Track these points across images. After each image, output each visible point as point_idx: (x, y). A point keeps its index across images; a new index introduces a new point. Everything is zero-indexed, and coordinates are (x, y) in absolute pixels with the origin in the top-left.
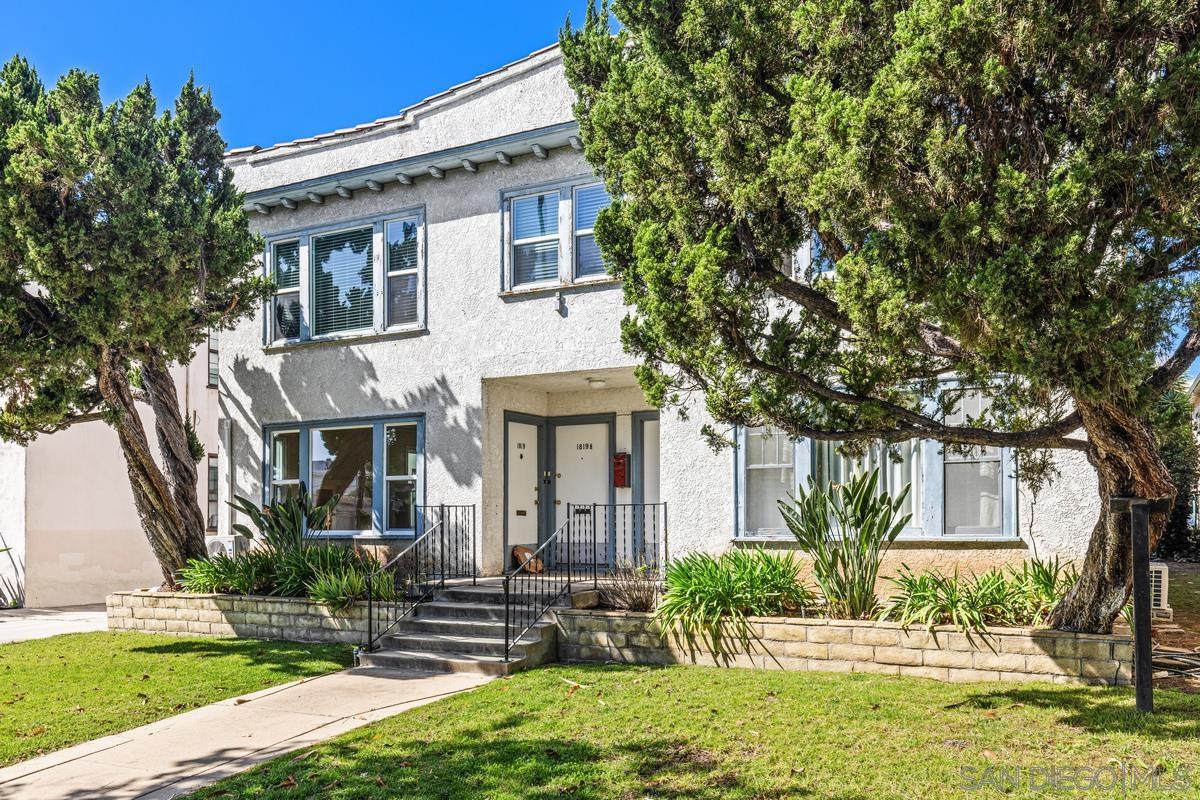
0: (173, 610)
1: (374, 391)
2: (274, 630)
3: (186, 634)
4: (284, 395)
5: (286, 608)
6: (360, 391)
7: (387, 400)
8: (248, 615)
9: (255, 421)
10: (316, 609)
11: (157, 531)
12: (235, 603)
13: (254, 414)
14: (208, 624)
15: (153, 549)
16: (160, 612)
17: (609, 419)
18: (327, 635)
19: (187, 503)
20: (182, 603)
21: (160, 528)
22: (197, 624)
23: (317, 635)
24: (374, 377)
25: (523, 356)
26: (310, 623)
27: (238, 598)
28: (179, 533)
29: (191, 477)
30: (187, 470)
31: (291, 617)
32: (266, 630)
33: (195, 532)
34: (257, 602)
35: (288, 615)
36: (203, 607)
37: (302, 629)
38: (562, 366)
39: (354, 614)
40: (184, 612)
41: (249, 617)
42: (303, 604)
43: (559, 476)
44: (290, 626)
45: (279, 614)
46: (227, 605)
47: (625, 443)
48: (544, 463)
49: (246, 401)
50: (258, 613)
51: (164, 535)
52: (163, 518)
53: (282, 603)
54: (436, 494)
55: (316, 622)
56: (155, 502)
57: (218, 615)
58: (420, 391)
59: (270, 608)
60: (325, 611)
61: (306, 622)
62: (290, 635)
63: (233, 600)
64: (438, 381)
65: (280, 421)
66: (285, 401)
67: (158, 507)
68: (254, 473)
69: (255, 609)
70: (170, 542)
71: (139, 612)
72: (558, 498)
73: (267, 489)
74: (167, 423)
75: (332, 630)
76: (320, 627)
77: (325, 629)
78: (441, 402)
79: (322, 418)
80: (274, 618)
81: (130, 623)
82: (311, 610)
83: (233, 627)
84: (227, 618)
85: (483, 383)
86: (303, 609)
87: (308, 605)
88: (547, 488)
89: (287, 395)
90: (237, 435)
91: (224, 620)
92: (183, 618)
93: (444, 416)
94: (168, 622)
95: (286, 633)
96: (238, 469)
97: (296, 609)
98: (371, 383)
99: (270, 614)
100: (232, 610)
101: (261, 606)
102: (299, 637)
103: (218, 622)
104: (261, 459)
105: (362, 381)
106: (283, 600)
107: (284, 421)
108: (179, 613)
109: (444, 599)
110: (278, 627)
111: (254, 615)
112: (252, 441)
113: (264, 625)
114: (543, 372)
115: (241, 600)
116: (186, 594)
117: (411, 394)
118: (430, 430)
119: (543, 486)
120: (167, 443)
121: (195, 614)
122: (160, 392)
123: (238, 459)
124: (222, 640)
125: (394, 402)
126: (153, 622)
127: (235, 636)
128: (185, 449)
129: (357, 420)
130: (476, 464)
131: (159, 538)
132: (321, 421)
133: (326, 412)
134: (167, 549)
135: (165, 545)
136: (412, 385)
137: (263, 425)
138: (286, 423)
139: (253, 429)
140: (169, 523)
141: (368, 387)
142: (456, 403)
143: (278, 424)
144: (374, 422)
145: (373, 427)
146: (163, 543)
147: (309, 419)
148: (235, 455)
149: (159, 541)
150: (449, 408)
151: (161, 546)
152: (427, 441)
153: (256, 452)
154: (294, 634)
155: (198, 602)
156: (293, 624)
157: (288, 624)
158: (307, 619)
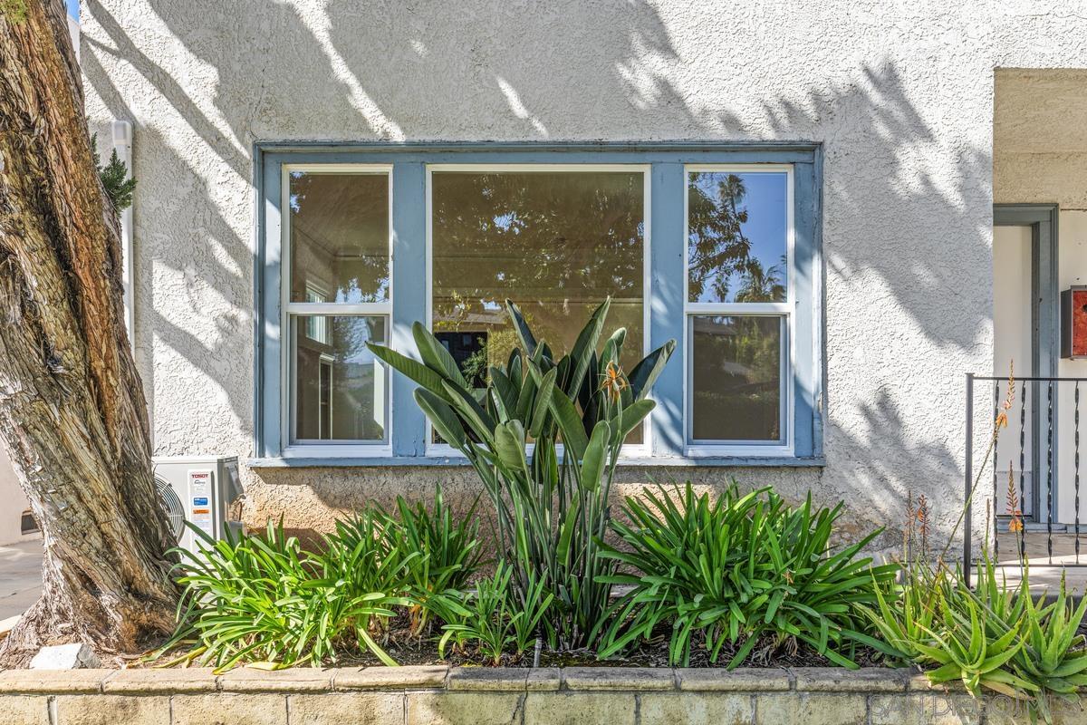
1: (664, 86)
4: (341, 70)
6: (614, 78)
7: (705, 112)
9: (225, 129)
11: (63, 444)
13: (227, 116)
20: (264, 707)
49: (198, 79)
54: (858, 353)
58: (817, 97)
64: (867, 71)
65: (321, 137)
66: (346, 89)
68: (222, 282)
70: (102, 485)
73: (272, 331)
78: (883, 131)
85: (995, 79)
89: (352, 68)
90: (153, 166)
93: (893, 163)
96: (159, 269)
104: (252, 245)
107: (337, 136)
112: (218, 194)
118: (839, 188)
123: (157, 238)
125: (731, 121)
129: (599, 149)
130: (976, 280)
131: (68, 470)
132: (475, 144)
133: (489, 122)
134: (94, 506)
135: (87, 495)
136: (788, 78)
137: (255, 145)
138: (347, 144)
139: (220, 153)
140: (94, 417)
141: (644, 72)
142: (927, 135)
143: (314, 144)
144: (649, 157)
145: (646, 170)
146: (80, 485)
147: (429, 139)
148: (145, 224)
149: (69, 481)
150: (907, 146)
151: (72, 499)
152: (826, 216)
153: (231, 221)
155: (348, 703)
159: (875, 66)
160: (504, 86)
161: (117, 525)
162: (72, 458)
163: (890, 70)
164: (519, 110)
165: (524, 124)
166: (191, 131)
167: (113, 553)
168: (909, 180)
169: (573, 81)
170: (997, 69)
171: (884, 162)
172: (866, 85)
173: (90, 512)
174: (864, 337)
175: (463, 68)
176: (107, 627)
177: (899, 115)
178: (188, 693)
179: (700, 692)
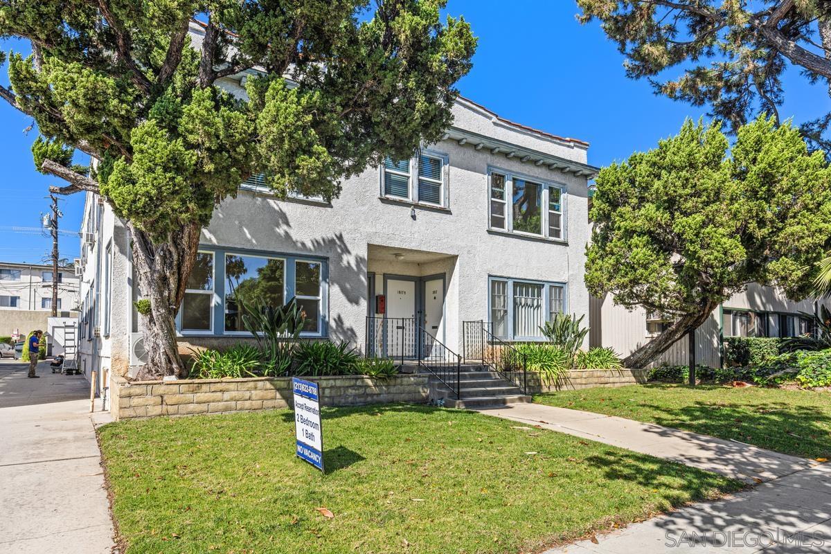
0: (219, 394)
1: (286, 232)
2: (327, 400)
3: (234, 412)
5: (338, 383)
6: (275, 232)
7: (297, 241)
10: (363, 382)
14: (260, 401)
18: (369, 399)
20: (232, 386)
22: (247, 403)
23: (362, 399)
24: (288, 224)
26: (357, 392)
31: (342, 389)
35: (340, 387)
37: (350, 396)
40: (234, 394)
42: (353, 379)
44: (340, 395)
45: (332, 387)
46: (283, 385)
55: (361, 391)
57: (272, 393)
58: (324, 240)
60: (369, 382)
61: (354, 391)
64: (336, 235)
71: (170, 399)
75: (372, 395)
76: (364, 394)
77: (367, 395)
78: (339, 250)
79: (238, 247)
80: (327, 392)
81: (156, 410)
82: (359, 383)
84: (281, 395)
86: (352, 383)
87: (357, 379)
91: (278, 396)
92: (232, 399)
93: (341, 259)
94: (211, 404)
97: (347, 383)
98: (285, 227)
99: (324, 388)
102: (348, 402)
103: (272, 399)
105: (278, 225)
108: (227, 396)
117: (317, 241)
121: (247, 394)
125: (303, 244)
126: (192, 406)
136: (318, 234)
141: (281, 230)
142: (349, 253)
144: (286, 257)
145: (285, 260)
147: (226, 245)
150: (345, 255)
154: (343, 400)
155: (251, 384)
156: (342, 393)
157: (339, 394)
158: (354, 389)
159: (338, 234)
160: (245, 230)
163: (341, 235)
164: (249, 236)
165: (249, 241)
168: (345, 263)
170: (368, 244)
171: (339, 259)
172: (335, 238)
177: (343, 246)
178: (214, 383)
179: (325, 379)
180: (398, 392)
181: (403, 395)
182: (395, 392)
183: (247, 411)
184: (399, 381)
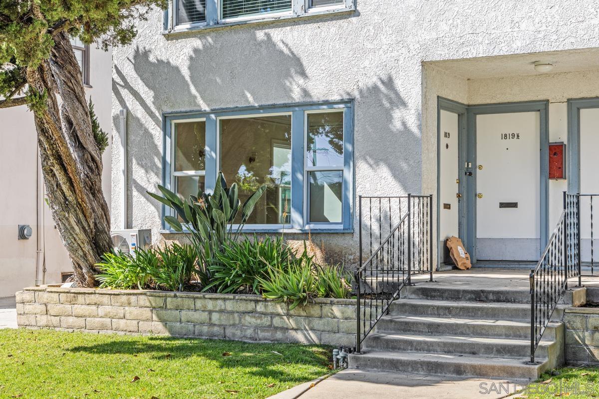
0: (94, 307)
2: (216, 329)
3: (110, 332)
5: (229, 306)
8: (183, 312)
9: (154, 109)
10: (267, 306)
11: (70, 224)
12: (169, 300)
14: (136, 322)
15: (64, 242)
16: (79, 309)
17: (542, 107)
18: (279, 335)
19: (94, 194)
20: (106, 299)
21: (73, 220)
22: (122, 322)
23: (267, 334)
25: (471, 37)
26: (259, 321)
27: (172, 294)
28: (89, 226)
29: (97, 167)
30: (93, 159)
31: (236, 315)
32: (205, 329)
33: (102, 225)
34: (194, 298)
35: (232, 312)
36: (129, 304)
37: (249, 327)
38: (518, 46)
39: (312, 312)
40: (108, 309)
41: (184, 315)
42: (251, 300)
43: (480, 167)
44: (234, 325)
45: (221, 311)
46: (159, 301)
47: (559, 132)
48: (465, 154)
50: (196, 310)
51: (76, 228)
52: (76, 210)
53: (225, 299)
54: (368, 185)
55: (266, 320)
56: (68, 193)
57: (147, 313)
59: (210, 305)
60: (278, 308)
61: (253, 320)
62: (234, 335)
63: (166, 297)
65: (183, 110)
67: (70, 199)
69: (193, 306)
70: (82, 236)
71: (53, 309)
72: (478, 191)
74: (75, 111)
75: (285, 329)
76: (270, 326)
77: (276, 328)
79: (232, 106)
80: (215, 317)
81: (43, 320)
82: (260, 307)
83: (165, 325)
84: (158, 316)
85: (422, 66)
86: (251, 306)
87: (257, 301)
88: (468, 180)
90: (133, 124)
91: (155, 318)
92: (106, 316)
94: (88, 319)
95: (229, 332)
97: (242, 307)
99: (210, 312)
100: (164, 307)
101: (199, 303)
102: (244, 336)
103: (147, 320)
104: (162, 151)
106: (227, 296)
107: (188, 109)
108: (101, 311)
109: (413, 296)
110: (219, 326)
111: (190, 313)
113: (202, 324)
114: (495, 54)
115: (175, 296)
116: (109, 290)
118: (360, 117)
119: (465, 178)
120: (74, 131)
121: (121, 311)
122: (68, 78)
123: (134, 150)
124: (152, 339)
126: (71, 320)
127: (167, 334)
128: (92, 138)
129: (273, 107)
130: (415, 153)
131: (71, 231)
132: (232, 108)
133: (236, 99)
134: (79, 242)
135: (77, 239)
136: (341, 73)
137: (163, 114)
138: (191, 111)
139: (152, 118)
140: (81, 216)
143: (181, 112)
144: (291, 109)
145: (291, 113)
146: (75, 236)
147: (217, 107)
148: (130, 145)
149: (71, 234)
151: (73, 240)
152: (356, 129)
153: (156, 142)
154: (238, 333)
155: (124, 298)
156: (237, 322)
157: (231, 322)
158: (254, 317)
161: (87, 248)
162: (72, 228)
166: (144, 110)
167: (86, 257)
169: (264, 81)
170: (423, 62)
171: (378, 105)
173: (78, 244)
174: (370, 179)
175: (228, 80)
176: (85, 279)
178: (89, 294)
179: (210, 299)
180: (326, 328)
181: (338, 335)
182: (322, 328)
183: (123, 333)
184: (326, 309)
